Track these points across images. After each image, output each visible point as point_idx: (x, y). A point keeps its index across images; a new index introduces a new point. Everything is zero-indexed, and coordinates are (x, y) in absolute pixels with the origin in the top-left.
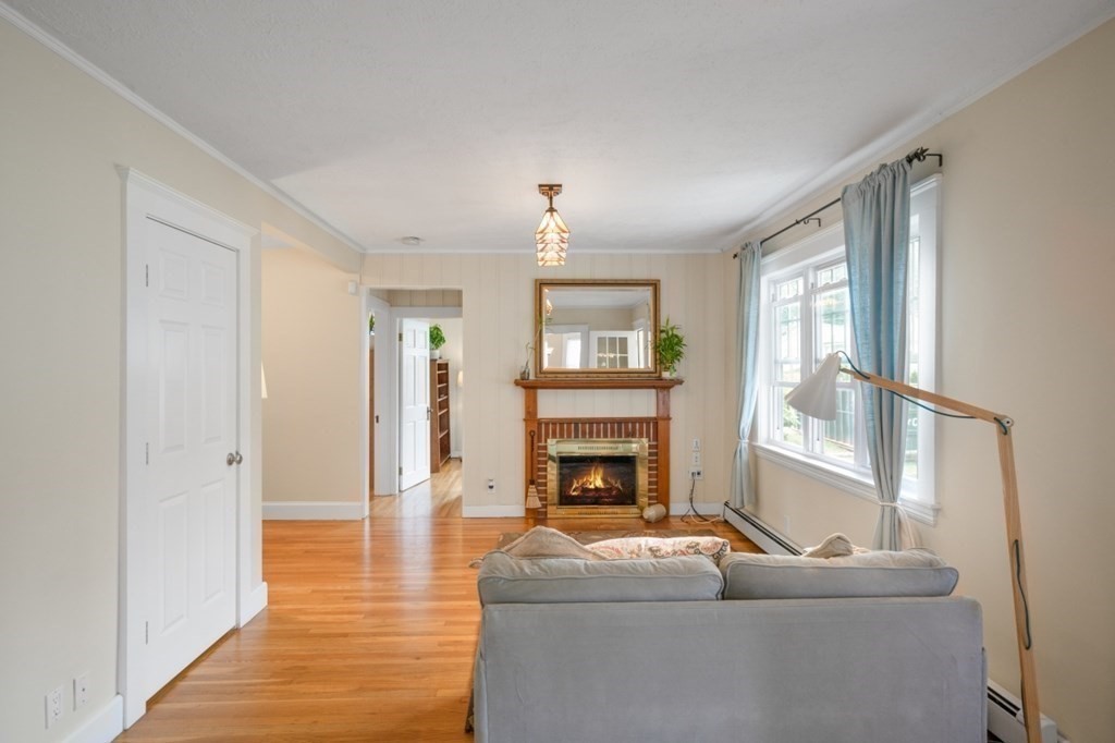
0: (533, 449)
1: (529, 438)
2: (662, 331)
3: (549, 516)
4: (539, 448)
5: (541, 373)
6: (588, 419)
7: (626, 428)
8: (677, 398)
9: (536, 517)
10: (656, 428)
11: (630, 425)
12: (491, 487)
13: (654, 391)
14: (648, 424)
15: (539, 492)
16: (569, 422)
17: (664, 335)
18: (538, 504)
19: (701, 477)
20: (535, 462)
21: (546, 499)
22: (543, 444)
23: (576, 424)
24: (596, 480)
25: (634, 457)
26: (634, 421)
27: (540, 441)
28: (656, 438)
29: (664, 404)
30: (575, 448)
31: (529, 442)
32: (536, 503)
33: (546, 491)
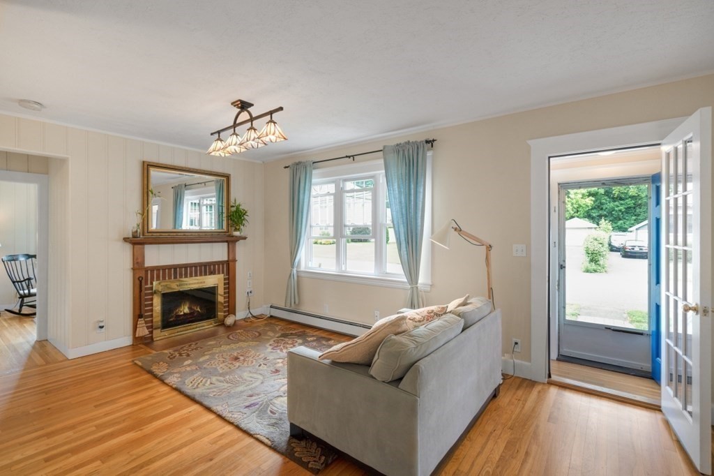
0: (141, 291)
1: (138, 282)
2: (232, 206)
3: (155, 339)
4: (147, 289)
5: (148, 232)
6: (184, 264)
7: (210, 268)
8: (240, 248)
9: (142, 342)
10: (227, 268)
11: (212, 267)
12: (101, 327)
13: (226, 244)
14: (223, 265)
15: (146, 322)
16: (170, 267)
17: (233, 209)
18: (146, 332)
19: (252, 294)
20: (143, 299)
21: (152, 327)
22: (149, 286)
23: (175, 269)
24: (185, 309)
25: (214, 287)
26: (214, 263)
27: (146, 284)
28: (228, 273)
29: (231, 251)
30: (175, 286)
31: (138, 286)
32: (143, 331)
33: (152, 321)
